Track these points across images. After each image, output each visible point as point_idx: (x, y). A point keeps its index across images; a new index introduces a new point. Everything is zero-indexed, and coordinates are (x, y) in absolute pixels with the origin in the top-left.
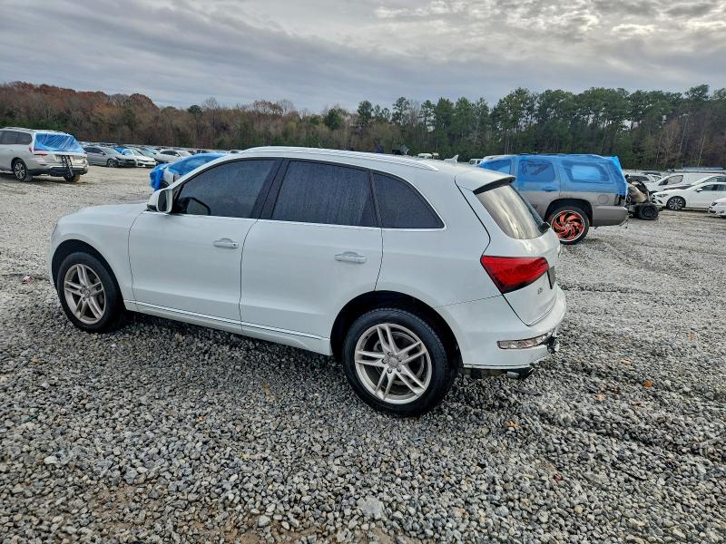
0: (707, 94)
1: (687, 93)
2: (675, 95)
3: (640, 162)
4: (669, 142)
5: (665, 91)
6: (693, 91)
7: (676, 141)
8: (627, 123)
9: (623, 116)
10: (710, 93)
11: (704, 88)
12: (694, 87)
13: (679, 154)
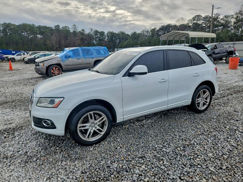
0: (60, 28)
1: (54, 27)
2: (51, 27)
3: (47, 49)
4: (54, 42)
5: (48, 26)
6: (56, 26)
7: (56, 42)
8: (39, 36)
9: (37, 34)
10: (61, 27)
11: (58, 26)
12: (56, 25)
13: (58, 46)
